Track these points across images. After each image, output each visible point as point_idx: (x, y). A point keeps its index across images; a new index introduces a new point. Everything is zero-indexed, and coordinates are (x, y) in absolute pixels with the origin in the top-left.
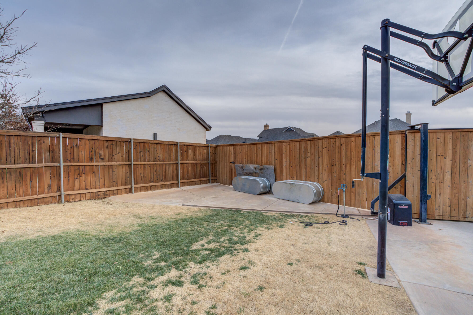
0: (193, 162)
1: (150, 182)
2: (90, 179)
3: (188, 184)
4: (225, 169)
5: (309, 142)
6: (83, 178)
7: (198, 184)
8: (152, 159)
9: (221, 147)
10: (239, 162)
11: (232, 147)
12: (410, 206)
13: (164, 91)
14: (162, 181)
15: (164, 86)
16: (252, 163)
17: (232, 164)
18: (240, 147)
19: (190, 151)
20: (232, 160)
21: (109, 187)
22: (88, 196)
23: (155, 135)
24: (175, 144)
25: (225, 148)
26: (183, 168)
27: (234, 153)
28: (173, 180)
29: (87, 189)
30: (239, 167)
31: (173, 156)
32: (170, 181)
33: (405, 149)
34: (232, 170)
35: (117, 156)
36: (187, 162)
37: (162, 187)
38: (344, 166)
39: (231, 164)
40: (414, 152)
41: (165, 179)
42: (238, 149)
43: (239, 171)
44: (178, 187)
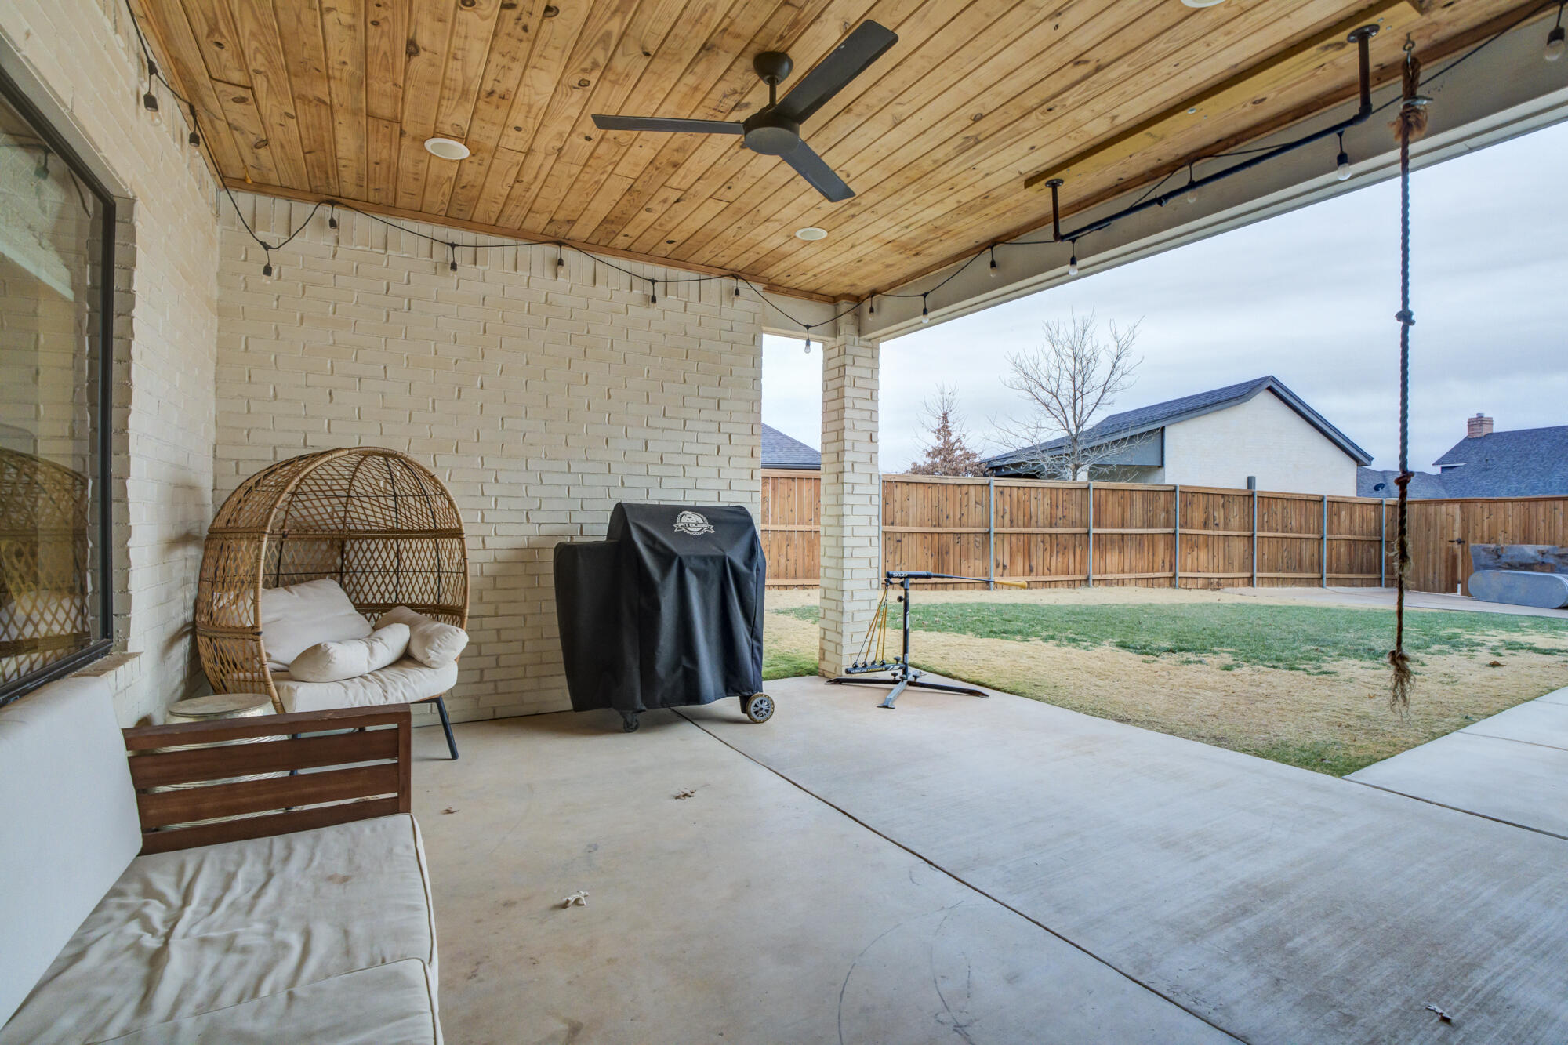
0: (1349, 537)
1: (1277, 570)
2: (1203, 555)
3: (1338, 582)
4: (1431, 556)
6: (1195, 554)
7: (1357, 586)
8: (1280, 530)
9: (1416, 505)
10: (1482, 537)
11: (1457, 506)
13: (1270, 389)
14: (1294, 570)
15: (1273, 379)
16: (1527, 540)
17: (1456, 546)
18: (1486, 506)
19: (1343, 513)
20: (1457, 535)
21: (1224, 572)
22: (1200, 581)
23: (1251, 481)
24: (1318, 499)
25: (1432, 509)
26: (1330, 550)
27: (1463, 520)
28: (1313, 572)
29: (1199, 572)
30: (1484, 550)
31: (1313, 522)
32: (1307, 572)
34: (1455, 557)
35: (1235, 522)
36: (1339, 536)
37: (1296, 582)
39: (1450, 545)
41: (1300, 568)
42: (1478, 510)
43: (1484, 558)
44: (1322, 586)
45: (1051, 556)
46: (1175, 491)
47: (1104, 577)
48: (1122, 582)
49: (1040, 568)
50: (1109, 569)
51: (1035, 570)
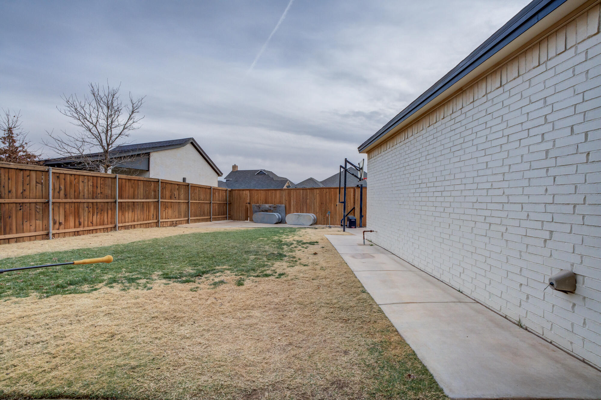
0: (218, 202)
1: (197, 216)
2: (170, 211)
3: (215, 219)
4: (241, 208)
5: (308, 191)
6: (167, 211)
7: (220, 220)
8: (198, 200)
9: (237, 191)
10: (255, 202)
11: (248, 191)
12: (355, 220)
13: (192, 143)
14: (202, 216)
15: (193, 139)
16: (266, 203)
17: (248, 205)
18: (256, 191)
19: (217, 193)
20: (248, 201)
21: (178, 218)
22: (169, 223)
23: (184, 179)
25: (241, 192)
26: (213, 207)
27: (250, 196)
28: (208, 216)
29: (168, 219)
30: (256, 206)
31: (208, 198)
32: (206, 216)
33: (354, 195)
34: (248, 208)
35: (182, 196)
36: (216, 202)
37: (203, 220)
38: (328, 204)
39: (246, 204)
40: (358, 197)
41: (204, 215)
42: (254, 193)
43: (256, 209)
44: (211, 221)
45: (93, 215)
46: (158, 181)
47: (124, 224)
48: (134, 227)
49: (86, 223)
50: (127, 220)
51: (82, 224)
